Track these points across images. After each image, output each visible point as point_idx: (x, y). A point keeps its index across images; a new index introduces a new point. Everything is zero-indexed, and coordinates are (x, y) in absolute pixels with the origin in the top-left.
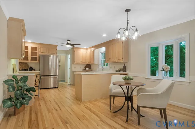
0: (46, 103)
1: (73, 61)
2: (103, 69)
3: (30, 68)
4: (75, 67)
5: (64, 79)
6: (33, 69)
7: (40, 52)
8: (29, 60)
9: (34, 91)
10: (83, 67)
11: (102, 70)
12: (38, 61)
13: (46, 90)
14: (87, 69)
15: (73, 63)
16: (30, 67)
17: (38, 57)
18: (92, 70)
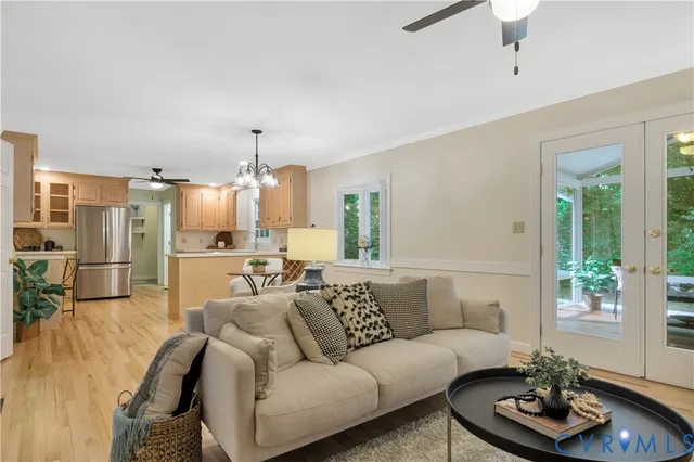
0: (90, 325)
1: (178, 224)
2: (256, 246)
3: (46, 243)
4: (184, 241)
5: (154, 277)
6: (57, 245)
7: (76, 197)
8: (45, 220)
9: (62, 293)
10: (210, 240)
11: (256, 248)
12: (70, 224)
13: (95, 302)
14: (221, 244)
15: (178, 230)
16: (45, 240)
17: (70, 211)
18: (234, 248)
